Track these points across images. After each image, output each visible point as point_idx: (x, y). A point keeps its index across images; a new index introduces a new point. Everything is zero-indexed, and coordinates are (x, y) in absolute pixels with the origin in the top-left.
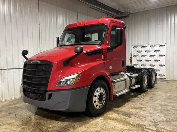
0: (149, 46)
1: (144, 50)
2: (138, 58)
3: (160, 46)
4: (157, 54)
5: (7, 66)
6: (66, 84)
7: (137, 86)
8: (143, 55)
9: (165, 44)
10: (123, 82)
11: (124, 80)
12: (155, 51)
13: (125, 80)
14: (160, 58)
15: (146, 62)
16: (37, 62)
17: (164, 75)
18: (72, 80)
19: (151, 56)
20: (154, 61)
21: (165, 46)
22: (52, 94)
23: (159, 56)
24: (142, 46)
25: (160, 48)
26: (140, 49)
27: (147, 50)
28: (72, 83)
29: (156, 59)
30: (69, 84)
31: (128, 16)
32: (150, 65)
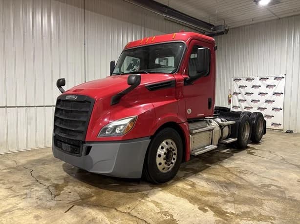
0: (258, 78)
1: (250, 84)
2: (240, 97)
3: (276, 78)
4: (271, 91)
5: (36, 102)
6: (114, 133)
7: (232, 140)
8: (248, 92)
9: (284, 76)
10: (209, 133)
11: (209, 130)
12: (268, 86)
13: (212, 130)
14: (274, 98)
15: (252, 103)
16: (73, 97)
17: (281, 125)
18: (124, 128)
19: (260, 94)
20: (266, 102)
21: (284, 79)
22: (91, 147)
23: (274, 94)
24: (248, 79)
25: (276, 82)
26: (243, 82)
27: (255, 84)
28: (122, 131)
29: (268, 99)
30: (119, 133)
31: (226, 31)
32: (259, 108)
